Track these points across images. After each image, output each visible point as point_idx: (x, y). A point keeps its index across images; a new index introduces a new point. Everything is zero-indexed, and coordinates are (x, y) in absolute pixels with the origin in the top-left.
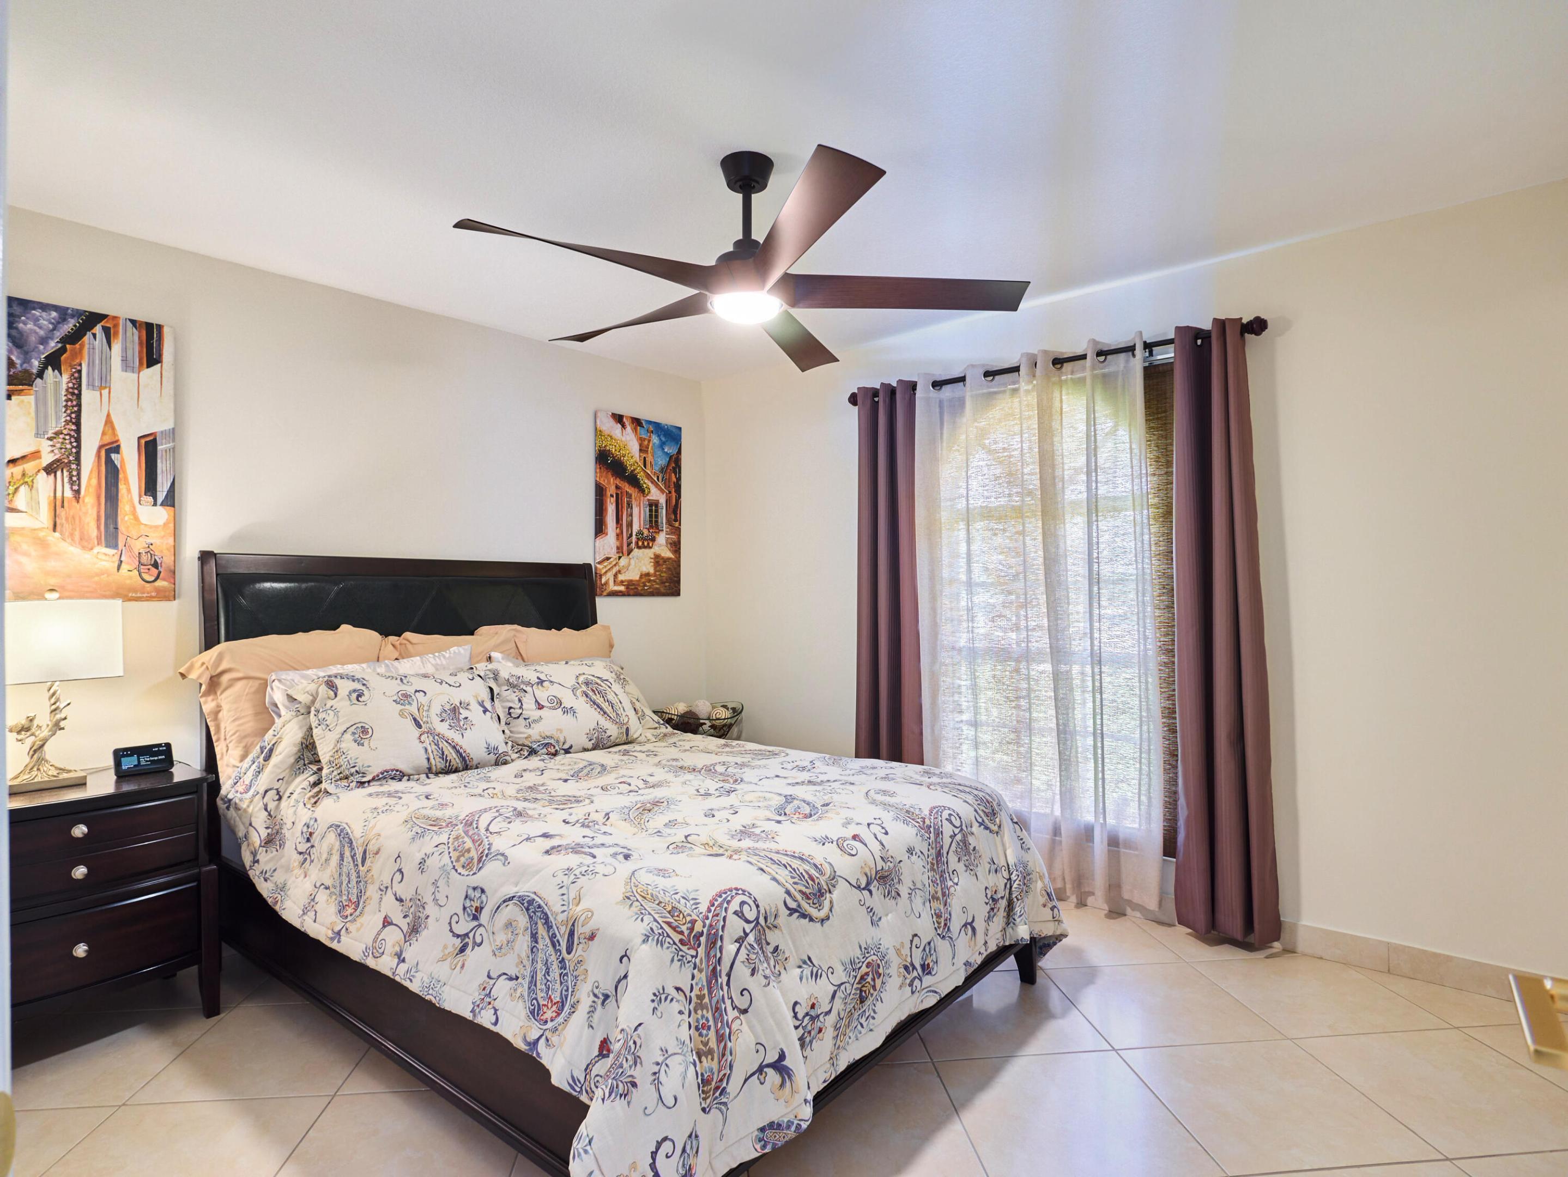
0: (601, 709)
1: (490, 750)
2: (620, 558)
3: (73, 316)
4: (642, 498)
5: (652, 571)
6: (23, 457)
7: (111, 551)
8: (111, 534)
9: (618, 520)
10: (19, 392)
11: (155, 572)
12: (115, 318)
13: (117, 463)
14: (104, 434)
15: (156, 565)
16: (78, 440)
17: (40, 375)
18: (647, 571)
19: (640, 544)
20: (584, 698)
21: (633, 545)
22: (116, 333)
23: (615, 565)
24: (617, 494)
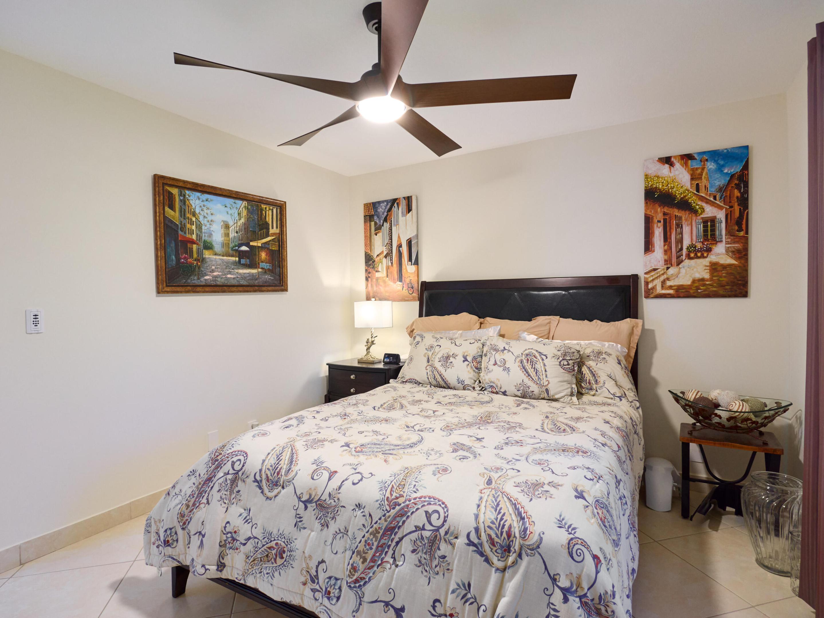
0: (527, 372)
1: (459, 381)
2: (668, 268)
3: (390, 202)
4: (694, 218)
5: (707, 276)
6: (380, 253)
7: (401, 283)
8: (400, 278)
9: (666, 239)
10: (378, 232)
11: (412, 290)
12: (400, 198)
13: (401, 251)
14: (398, 241)
15: (412, 288)
16: (392, 245)
17: (383, 225)
18: (701, 277)
19: (692, 255)
20: (519, 364)
21: (684, 257)
22: (400, 203)
23: (663, 274)
24: (665, 220)
